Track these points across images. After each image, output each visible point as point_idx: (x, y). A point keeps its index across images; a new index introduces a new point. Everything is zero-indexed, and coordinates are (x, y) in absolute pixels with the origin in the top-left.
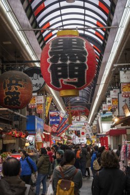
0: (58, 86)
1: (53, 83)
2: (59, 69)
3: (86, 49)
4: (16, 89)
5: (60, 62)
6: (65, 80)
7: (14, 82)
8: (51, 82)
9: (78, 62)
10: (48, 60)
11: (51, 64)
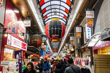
0: (52, 38)
1: (50, 36)
2: (52, 31)
3: (62, 25)
4: (36, 40)
5: (52, 29)
6: (54, 35)
7: (36, 38)
8: (49, 36)
9: (59, 29)
10: (48, 28)
11: (49, 29)
